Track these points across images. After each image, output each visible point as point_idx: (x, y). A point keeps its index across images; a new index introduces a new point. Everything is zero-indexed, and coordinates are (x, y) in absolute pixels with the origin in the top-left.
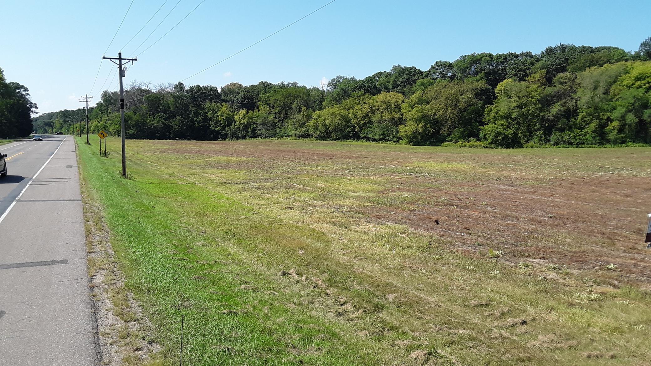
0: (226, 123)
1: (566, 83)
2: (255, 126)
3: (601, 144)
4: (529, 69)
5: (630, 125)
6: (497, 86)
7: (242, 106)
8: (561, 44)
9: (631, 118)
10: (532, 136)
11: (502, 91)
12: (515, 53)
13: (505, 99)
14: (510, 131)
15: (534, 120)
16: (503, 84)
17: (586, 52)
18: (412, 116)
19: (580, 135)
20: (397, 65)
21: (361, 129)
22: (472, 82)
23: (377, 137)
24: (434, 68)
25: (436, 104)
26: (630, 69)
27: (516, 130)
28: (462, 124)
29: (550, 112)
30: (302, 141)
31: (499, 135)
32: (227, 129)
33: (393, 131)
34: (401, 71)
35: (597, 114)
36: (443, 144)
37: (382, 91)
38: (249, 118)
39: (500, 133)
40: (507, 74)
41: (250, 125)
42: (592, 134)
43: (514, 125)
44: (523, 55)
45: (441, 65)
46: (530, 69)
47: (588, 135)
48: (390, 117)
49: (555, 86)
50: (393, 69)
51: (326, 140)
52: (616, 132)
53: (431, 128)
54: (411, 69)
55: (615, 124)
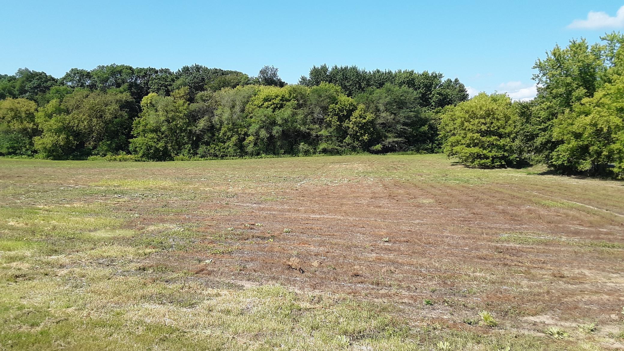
1: (207, 100)
3: (241, 156)
4: (170, 85)
5: (262, 140)
6: (143, 100)
8: (195, 64)
9: (263, 133)
10: (181, 150)
11: (149, 105)
12: (155, 69)
13: (152, 112)
14: (161, 144)
15: (182, 134)
16: (148, 98)
17: (219, 74)
18: (51, 126)
19: (223, 148)
20: (23, 68)
22: (116, 93)
23: (4, 151)
24: (70, 75)
25: (78, 115)
26: (258, 92)
27: (166, 143)
28: (107, 136)
29: (197, 127)
31: (150, 148)
33: (25, 143)
34: (29, 76)
35: (236, 130)
36: (89, 158)
37: (6, 96)
39: (151, 147)
40: (149, 88)
42: (233, 147)
43: (163, 138)
44: (162, 71)
45: (78, 73)
46: (172, 85)
47: (230, 149)
48: (20, 127)
49: (198, 102)
50: (18, 72)
52: (251, 145)
53: (74, 140)
54: (41, 74)
55: (251, 138)
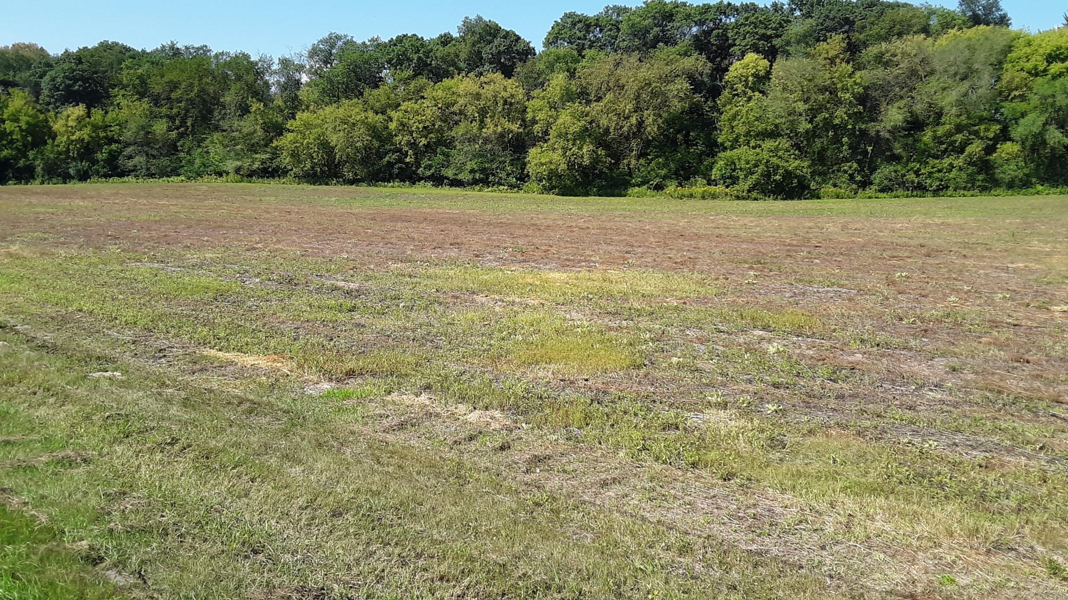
0: (30, 139)
2: (114, 146)
6: (731, 69)
7: (70, 97)
10: (831, 174)
19: (938, 171)
21: (419, 155)
23: (465, 176)
30: (259, 186)
32: (31, 154)
34: (483, 33)
36: (627, 192)
38: (95, 128)
41: (100, 147)
45: (578, 22)
47: (955, 172)
50: (464, 27)
51: (327, 184)
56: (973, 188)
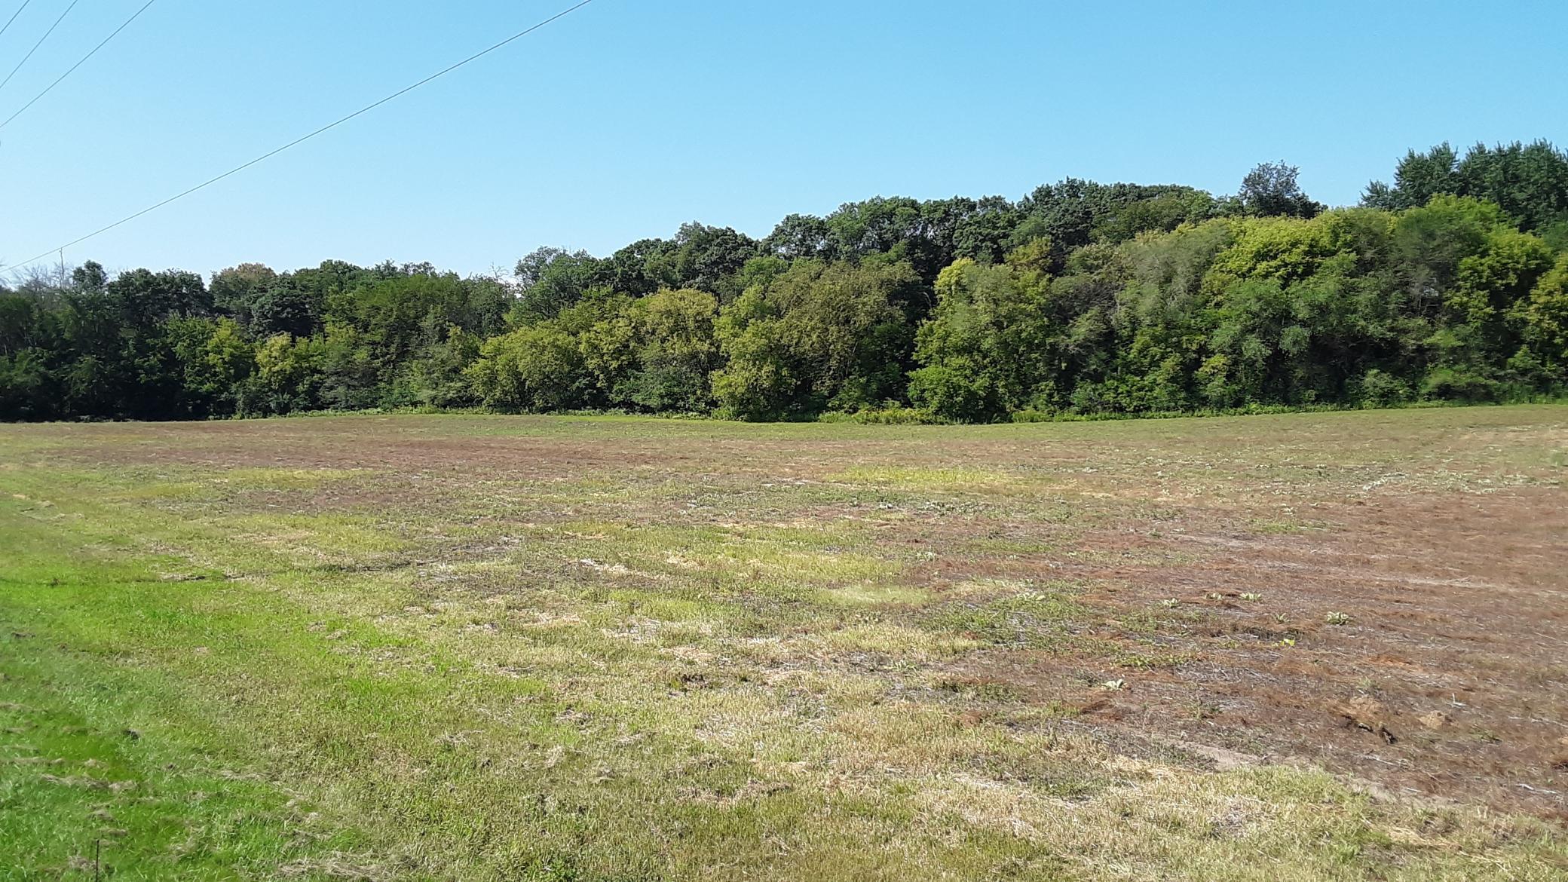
0: (232, 371)
1: (1098, 267)
2: (316, 377)
3: (1189, 409)
4: (1005, 236)
5: (1251, 364)
6: (939, 276)
7: (277, 325)
8: (1068, 179)
9: (1254, 347)
10: (1029, 394)
11: (953, 288)
12: (968, 200)
13: (961, 305)
14: (981, 382)
15: (1033, 356)
16: (952, 272)
17: (1130, 197)
18: (744, 347)
20: (690, 223)
21: (611, 382)
22: (881, 265)
23: (654, 402)
24: (783, 231)
25: (799, 319)
26: (1238, 235)
27: (993, 380)
28: (860, 366)
29: (1069, 336)
30: (453, 416)
31: (955, 391)
32: (234, 387)
33: (694, 385)
34: (703, 239)
35: (1174, 339)
36: (821, 416)
37: (658, 285)
38: (299, 358)
39: (957, 388)
40: (954, 248)
41: (302, 377)
42: (1166, 386)
43: (985, 367)
44: (985, 203)
45: (799, 225)
46: (1008, 236)
47: (1157, 390)
48: (685, 350)
49: (1073, 274)
50: (681, 233)
51: (519, 413)
52: (1220, 380)
53: (792, 376)
54: (724, 233)
55: (1218, 360)
56: (1175, 408)
